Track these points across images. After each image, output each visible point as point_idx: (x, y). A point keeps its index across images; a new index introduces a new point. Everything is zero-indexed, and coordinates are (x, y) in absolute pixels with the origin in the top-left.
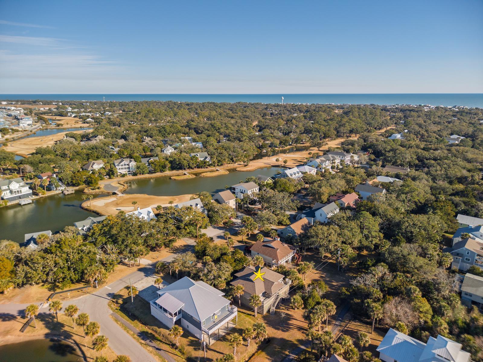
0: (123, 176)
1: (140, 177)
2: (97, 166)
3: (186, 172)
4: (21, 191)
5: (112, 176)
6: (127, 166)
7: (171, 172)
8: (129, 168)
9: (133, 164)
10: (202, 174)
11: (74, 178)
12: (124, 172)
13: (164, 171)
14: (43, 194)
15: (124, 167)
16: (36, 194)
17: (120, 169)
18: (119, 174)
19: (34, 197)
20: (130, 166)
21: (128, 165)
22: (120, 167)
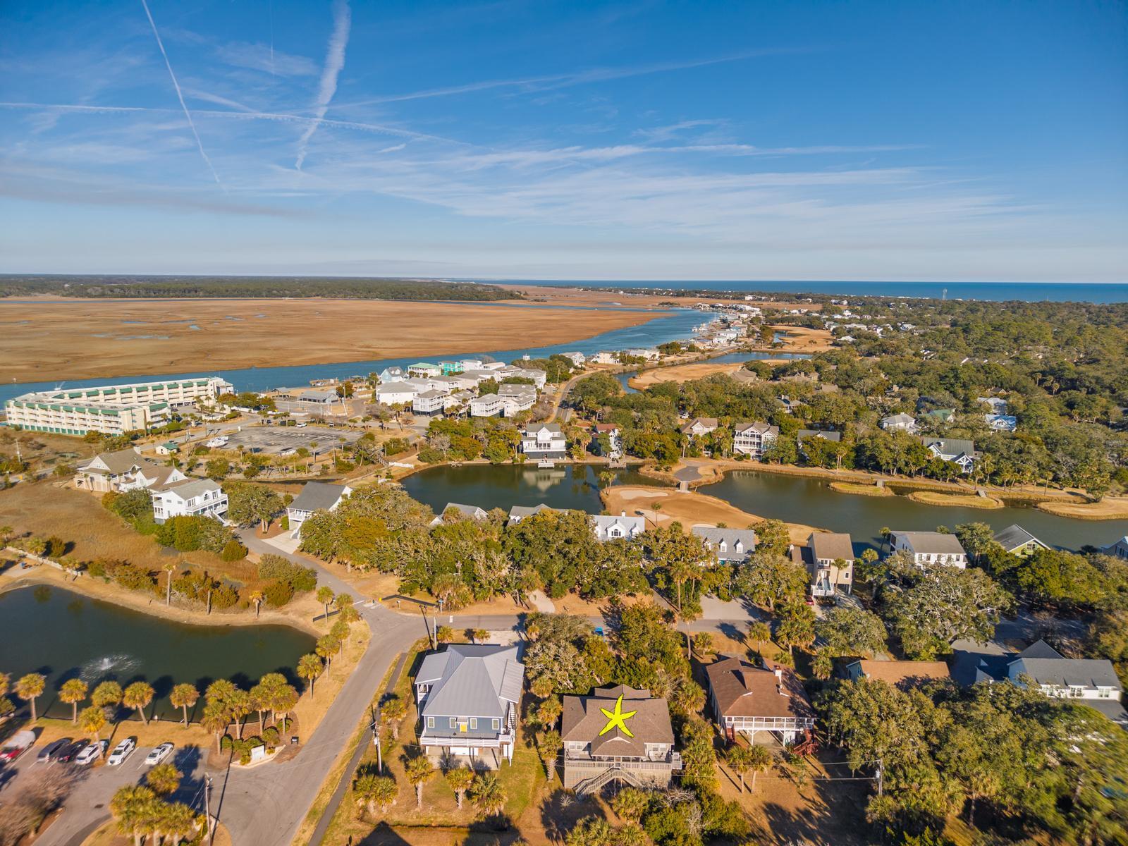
0: (742, 457)
1: (773, 467)
2: (701, 428)
3: (881, 479)
4: (549, 445)
5: (717, 454)
6: (756, 440)
7: (851, 472)
8: (759, 444)
9: (770, 435)
10: (916, 494)
11: (639, 442)
12: (745, 449)
13: (832, 467)
14: (580, 457)
15: (749, 440)
16: (570, 456)
17: (740, 442)
18: (737, 452)
19: (566, 460)
20: (763, 439)
21: (760, 437)
22: (743, 439)
